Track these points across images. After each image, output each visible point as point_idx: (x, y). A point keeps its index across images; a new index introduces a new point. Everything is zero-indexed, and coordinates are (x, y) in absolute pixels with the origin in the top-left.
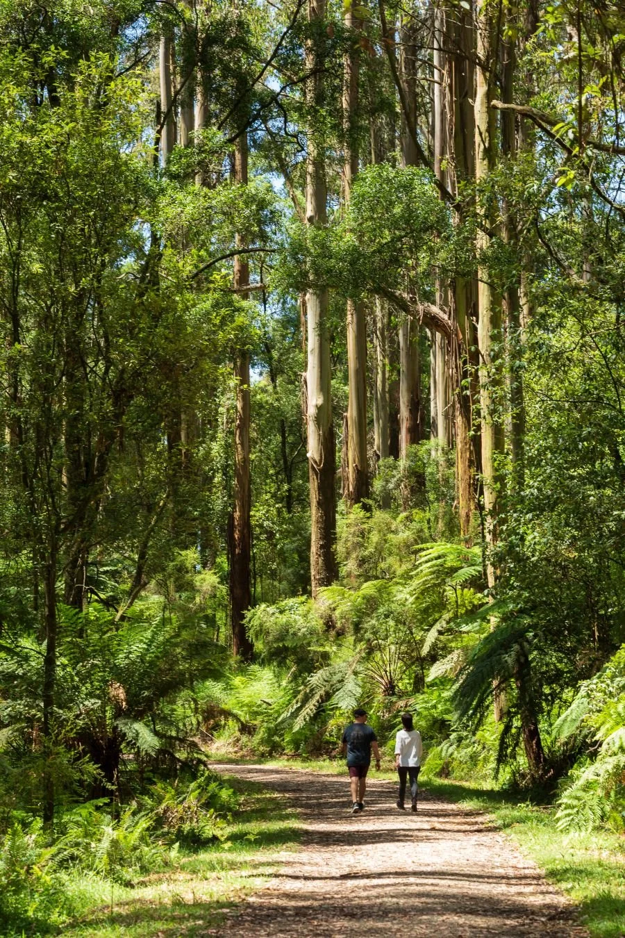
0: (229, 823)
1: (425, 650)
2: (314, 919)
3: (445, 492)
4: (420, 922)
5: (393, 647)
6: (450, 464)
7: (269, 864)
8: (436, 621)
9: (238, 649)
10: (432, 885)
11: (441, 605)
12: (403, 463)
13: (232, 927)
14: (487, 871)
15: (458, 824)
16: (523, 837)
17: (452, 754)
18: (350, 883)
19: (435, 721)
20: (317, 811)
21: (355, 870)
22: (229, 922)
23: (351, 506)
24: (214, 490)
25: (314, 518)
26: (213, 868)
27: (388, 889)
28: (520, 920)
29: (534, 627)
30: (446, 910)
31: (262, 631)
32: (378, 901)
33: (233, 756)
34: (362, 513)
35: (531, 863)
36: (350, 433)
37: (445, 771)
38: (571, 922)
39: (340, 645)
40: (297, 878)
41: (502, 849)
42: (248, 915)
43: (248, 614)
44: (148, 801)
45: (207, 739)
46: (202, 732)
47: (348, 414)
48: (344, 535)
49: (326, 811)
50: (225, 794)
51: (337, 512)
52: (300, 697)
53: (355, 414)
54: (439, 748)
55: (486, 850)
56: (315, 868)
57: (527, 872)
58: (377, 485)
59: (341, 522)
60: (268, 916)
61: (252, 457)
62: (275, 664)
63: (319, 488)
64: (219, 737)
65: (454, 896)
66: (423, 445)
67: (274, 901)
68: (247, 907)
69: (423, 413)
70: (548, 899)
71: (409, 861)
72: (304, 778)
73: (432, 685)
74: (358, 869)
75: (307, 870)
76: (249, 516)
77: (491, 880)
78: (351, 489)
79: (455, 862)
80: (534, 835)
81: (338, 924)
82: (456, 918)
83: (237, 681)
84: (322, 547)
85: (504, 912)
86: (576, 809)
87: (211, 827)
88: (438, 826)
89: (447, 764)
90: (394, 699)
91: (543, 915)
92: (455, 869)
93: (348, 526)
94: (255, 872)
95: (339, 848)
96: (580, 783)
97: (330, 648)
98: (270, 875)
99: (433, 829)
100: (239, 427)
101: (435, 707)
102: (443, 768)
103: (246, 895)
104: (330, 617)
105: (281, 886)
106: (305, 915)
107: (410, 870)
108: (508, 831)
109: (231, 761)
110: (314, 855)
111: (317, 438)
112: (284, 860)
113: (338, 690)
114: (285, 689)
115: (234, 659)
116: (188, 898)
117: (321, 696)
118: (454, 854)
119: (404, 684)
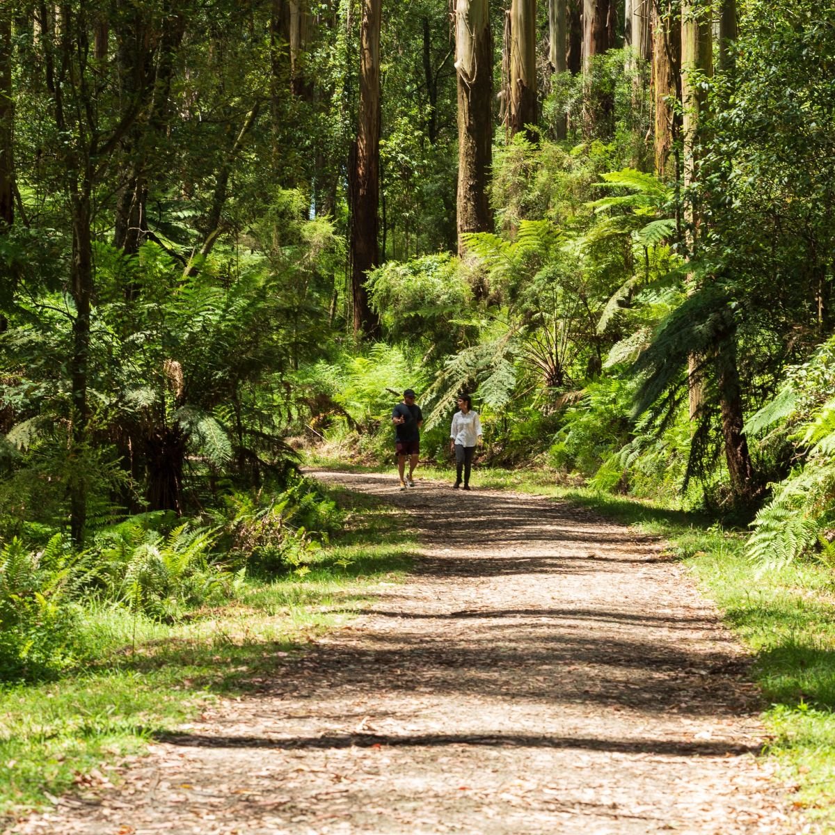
0: (324, 546)
1: (601, 326)
2: (398, 667)
3: (638, 116)
4: (539, 673)
5: (561, 323)
6: (646, 82)
7: (360, 598)
8: (617, 288)
9: (360, 321)
10: (570, 626)
11: (627, 266)
12: (585, 78)
13: (286, 675)
14: (649, 611)
15: (627, 551)
16: (706, 569)
17: (632, 464)
18: (461, 623)
19: (614, 420)
20: (441, 533)
21: (473, 607)
22: (283, 670)
23: (513, 133)
24: (332, 109)
25: (462, 150)
26: (283, 602)
27: (508, 632)
28: (672, 674)
29: (738, 294)
30: (578, 657)
31: (388, 298)
32: (490, 645)
33: (348, 462)
34: (526, 144)
35: (710, 602)
36: (514, 37)
37: (623, 486)
38: (739, 676)
39: (492, 319)
40: (393, 615)
41: (676, 584)
42: (311, 660)
43: (371, 275)
44: (217, 516)
45: (315, 437)
46: (308, 430)
47: (512, 12)
48: (502, 173)
49: (456, 532)
50: (324, 508)
51: (494, 142)
52: (436, 385)
53: (520, 11)
54: (617, 455)
55: (654, 584)
56: (421, 603)
57: (702, 613)
58: (549, 107)
59: (498, 155)
60: (338, 662)
61: (384, 67)
62: (406, 342)
63: (470, 110)
64: (331, 436)
65: (594, 642)
66: (611, 55)
67: (354, 643)
68: (313, 651)
69: (613, 14)
70: (718, 648)
71: (549, 596)
72: (435, 492)
73: (612, 372)
74: (478, 606)
75: (409, 606)
76: (378, 147)
77: (650, 623)
78: (513, 112)
79: (609, 599)
80: (721, 567)
81: (428, 675)
82: (587, 669)
83: (357, 363)
84: (472, 188)
85: (655, 662)
86: (774, 533)
87: (297, 551)
88: (599, 554)
89: (627, 477)
90: (560, 390)
91: (706, 667)
92: (606, 608)
93: (508, 160)
94: (338, 607)
95: (461, 579)
96: (779, 499)
97: (479, 322)
98: (356, 612)
99: (592, 558)
100: (366, 25)
101: (614, 401)
102: (621, 482)
103: (318, 635)
104: (481, 280)
105: (369, 626)
106: (387, 662)
107: (546, 608)
108: (689, 561)
109: (343, 468)
110: (424, 588)
111: (468, 43)
112: (382, 592)
113: (485, 379)
114: (418, 374)
115: (354, 334)
116: (238, 637)
117: (464, 386)
118: (610, 589)
119: (574, 371)
